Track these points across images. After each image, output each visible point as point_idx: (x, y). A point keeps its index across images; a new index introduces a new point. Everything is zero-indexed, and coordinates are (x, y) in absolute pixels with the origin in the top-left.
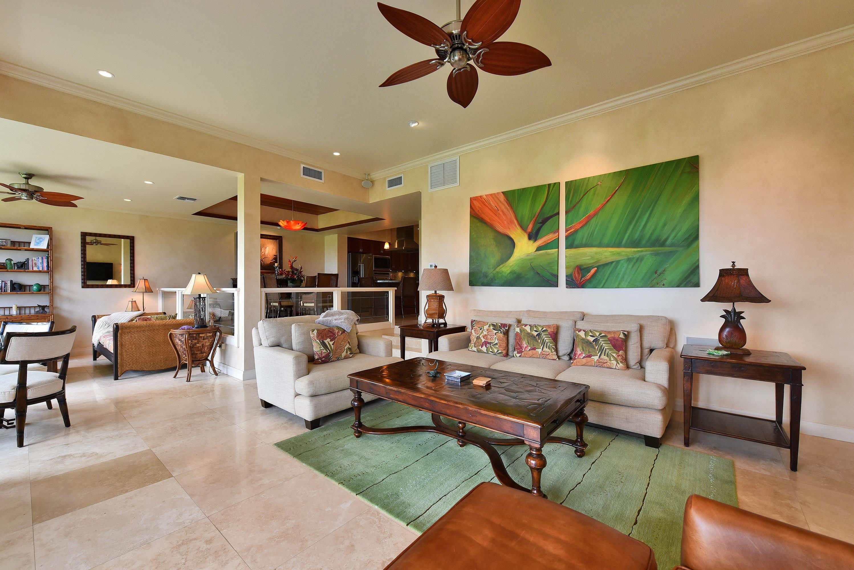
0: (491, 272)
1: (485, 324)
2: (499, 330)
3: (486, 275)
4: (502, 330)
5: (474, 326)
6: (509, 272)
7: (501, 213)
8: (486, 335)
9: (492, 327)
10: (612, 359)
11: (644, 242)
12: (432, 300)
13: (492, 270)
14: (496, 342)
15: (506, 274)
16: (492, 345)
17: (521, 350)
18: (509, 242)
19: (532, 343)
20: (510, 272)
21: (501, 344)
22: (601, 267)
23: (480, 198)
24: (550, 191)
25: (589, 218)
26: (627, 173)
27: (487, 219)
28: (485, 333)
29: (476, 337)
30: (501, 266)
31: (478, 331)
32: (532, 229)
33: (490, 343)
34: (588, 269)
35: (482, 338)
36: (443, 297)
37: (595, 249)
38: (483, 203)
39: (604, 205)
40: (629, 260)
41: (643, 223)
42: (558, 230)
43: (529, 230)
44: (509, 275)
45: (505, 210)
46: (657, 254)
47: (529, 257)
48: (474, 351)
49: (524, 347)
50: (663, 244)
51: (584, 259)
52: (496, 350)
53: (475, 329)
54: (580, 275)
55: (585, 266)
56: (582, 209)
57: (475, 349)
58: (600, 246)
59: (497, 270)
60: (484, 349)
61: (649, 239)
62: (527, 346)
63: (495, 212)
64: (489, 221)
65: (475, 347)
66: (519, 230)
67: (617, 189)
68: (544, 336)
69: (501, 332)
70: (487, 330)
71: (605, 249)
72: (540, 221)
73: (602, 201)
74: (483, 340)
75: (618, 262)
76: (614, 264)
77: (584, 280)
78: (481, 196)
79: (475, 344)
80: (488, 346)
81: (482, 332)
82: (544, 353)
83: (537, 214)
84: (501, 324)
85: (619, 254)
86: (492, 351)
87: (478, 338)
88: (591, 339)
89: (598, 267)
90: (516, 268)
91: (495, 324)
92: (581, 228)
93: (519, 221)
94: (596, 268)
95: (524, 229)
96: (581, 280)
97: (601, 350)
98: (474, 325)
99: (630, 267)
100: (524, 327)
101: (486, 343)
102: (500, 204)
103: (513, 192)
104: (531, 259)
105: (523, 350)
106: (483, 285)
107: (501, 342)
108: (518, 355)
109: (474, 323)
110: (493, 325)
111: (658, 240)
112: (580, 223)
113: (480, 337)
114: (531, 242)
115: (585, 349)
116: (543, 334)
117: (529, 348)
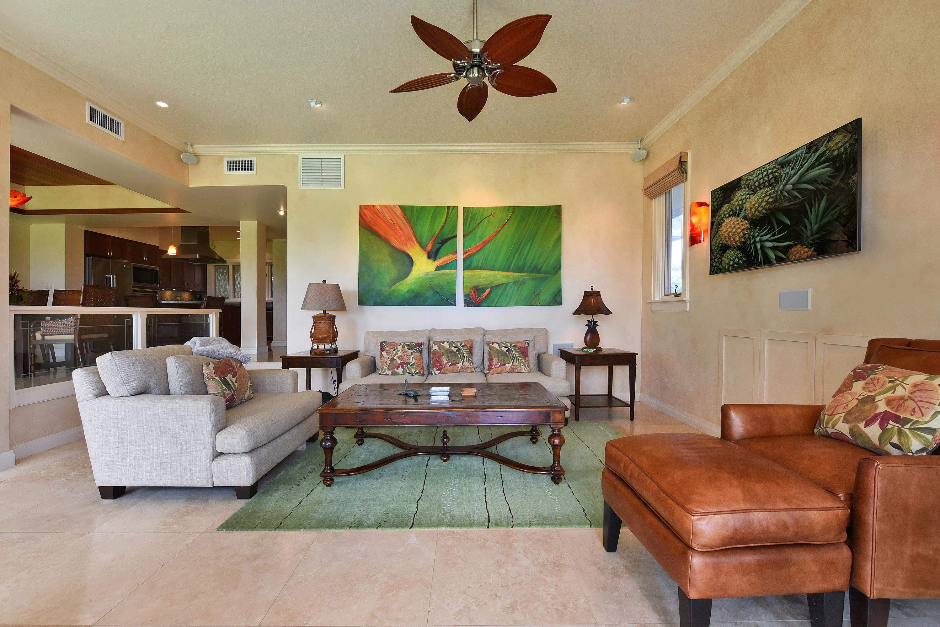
0: (386, 290)
1: (397, 344)
2: (415, 349)
3: (379, 294)
4: (418, 349)
5: (385, 348)
6: (406, 290)
7: (397, 227)
8: (401, 356)
9: (406, 348)
10: (522, 364)
11: (526, 268)
12: (322, 322)
13: (387, 288)
14: (414, 361)
15: (404, 293)
16: (409, 365)
17: (441, 366)
18: (407, 260)
19: (452, 358)
20: (408, 291)
21: (419, 364)
22: (495, 287)
23: (372, 207)
24: (450, 213)
25: (485, 243)
26: (514, 209)
27: (381, 232)
28: (400, 354)
29: (389, 359)
30: (398, 284)
31: (392, 352)
32: (431, 249)
33: (407, 364)
34: (483, 290)
35: (397, 360)
37: (489, 272)
38: (376, 213)
39: (496, 234)
40: (515, 283)
41: (526, 252)
42: (455, 253)
43: (429, 249)
44: (407, 294)
45: (402, 226)
46: (535, 279)
47: (429, 276)
48: (388, 375)
49: (445, 364)
50: (539, 272)
51: (480, 280)
52: (413, 371)
53: (387, 350)
54: (477, 294)
55: (481, 287)
56: (478, 235)
57: (389, 372)
58: (493, 269)
59: (394, 288)
60: (400, 371)
61: (530, 266)
62: (447, 362)
63: (391, 226)
64: (383, 234)
65: (389, 369)
66: (418, 248)
67: (506, 221)
68: (464, 351)
69: (417, 352)
70: (402, 350)
71: (497, 272)
72: (440, 241)
73: (495, 230)
74: (399, 361)
75: (507, 284)
76: (504, 285)
77: (480, 300)
78: (373, 206)
79: (389, 366)
80: (404, 367)
81: (397, 353)
82: (464, 367)
83: (436, 234)
84: (415, 343)
85: (508, 277)
86: (409, 372)
87: (392, 360)
88: (505, 349)
89: (491, 288)
90: (414, 287)
91: (409, 344)
92: (477, 251)
93: (418, 240)
94: (490, 289)
95: (423, 247)
96: (477, 299)
97: (514, 358)
98: (385, 347)
99: (516, 289)
100: (442, 344)
101: (402, 364)
102: (397, 218)
103: (411, 208)
104: (431, 278)
105: (444, 367)
106: (376, 304)
107: (418, 361)
108: (437, 372)
109: (385, 345)
110: (407, 345)
111: (535, 267)
112: (476, 247)
113: (395, 358)
114: (430, 261)
115: (500, 358)
116: (462, 349)
117: (450, 364)
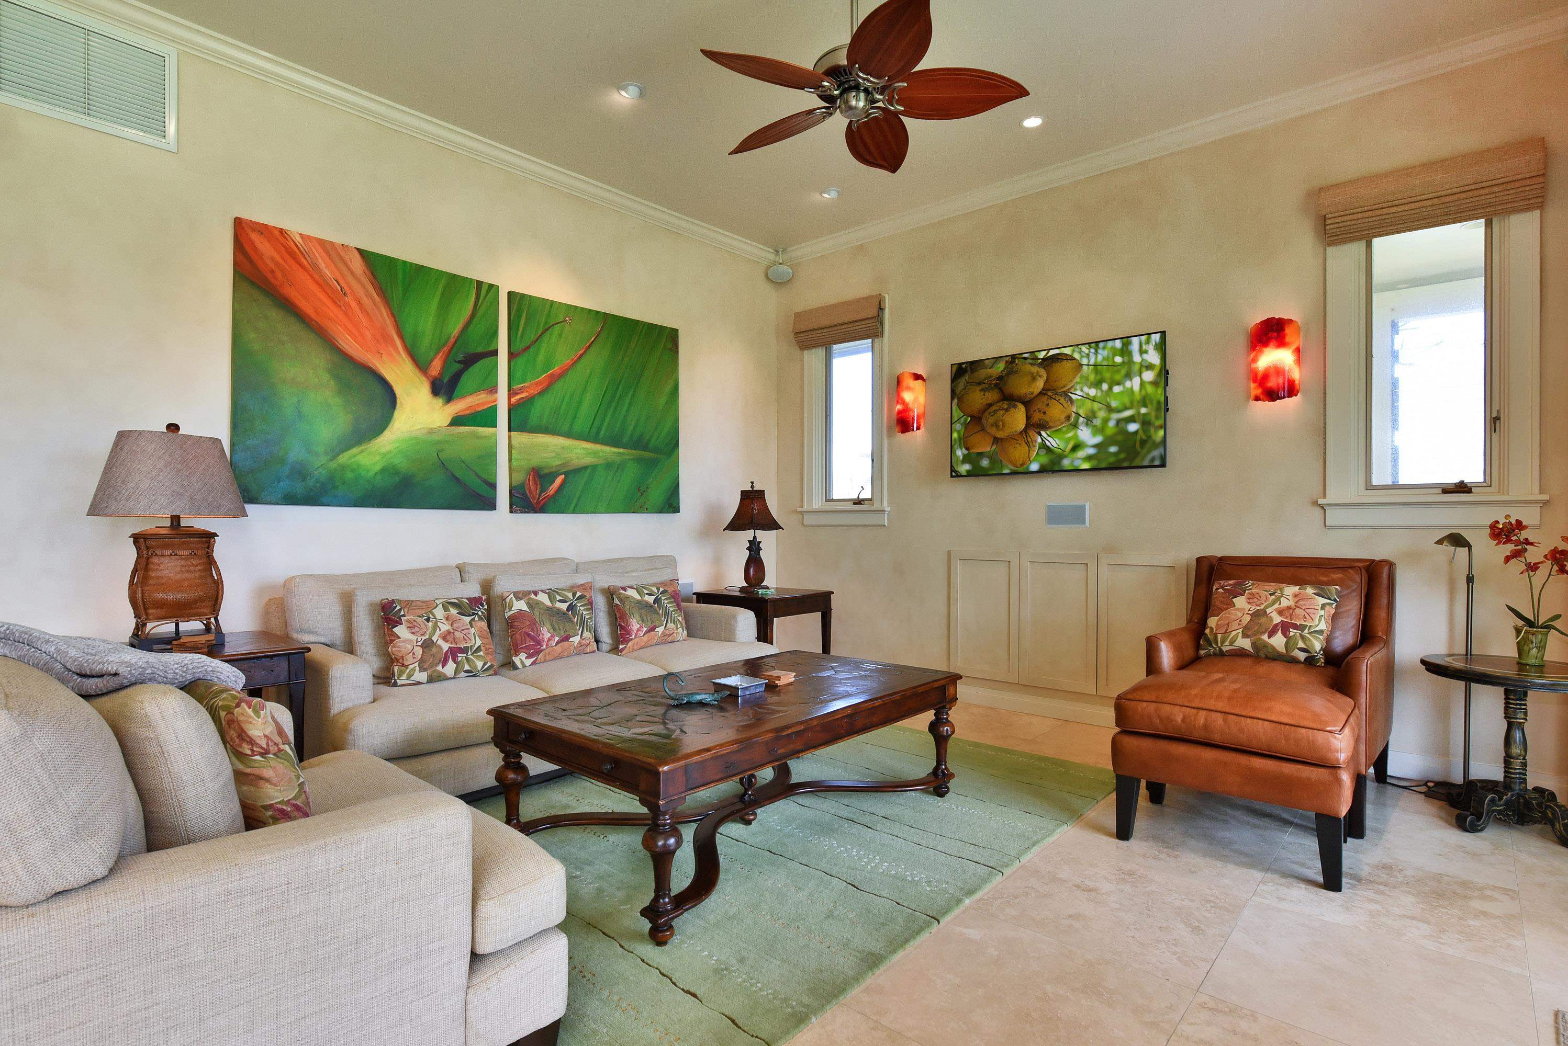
0: (320, 465)
1: (429, 606)
2: (474, 614)
3: (300, 472)
4: (480, 613)
5: (404, 616)
6: (378, 468)
7: (353, 304)
8: (449, 632)
9: (454, 611)
10: (679, 626)
11: (625, 440)
13: (323, 460)
14: (479, 642)
15: (371, 474)
16: (470, 653)
17: (539, 647)
18: (379, 389)
19: (559, 627)
20: (383, 470)
21: (487, 646)
22: (573, 473)
23: (277, 233)
24: (482, 298)
25: (553, 379)
26: (606, 319)
27: (305, 306)
28: (445, 627)
29: (420, 644)
30: (355, 450)
31: (423, 626)
32: (441, 374)
33: (464, 651)
34: (552, 476)
35: (441, 642)
36: (208, 538)
37: (561, 441)
38: (291, 254)
39: (575, 362)
40: (608, 465)
41: (626, 406)
42: (494, 390)
43: (434, 371)
44: (379, 477)
45: (366, 301)
46: (638, 460)
47: (435, 437)
48: (419, 683)
49: (546, 640)
50: (645, 448)
51: (545, 455)
52: (479, 664)
53: (408, 621)
54: (539, 486)
55: (546, 471)
56: (541, 358)
57: (422, 676)
58: (568, 435)
59: (343, 458)
60: (450, 669)
61: (632, 435)
62: (551, 636)
63: (337, 296)
64: (312, 314)
65: (422, 669)
66: (408, 366)
67: (592, 339)
68: (582, 608)
69: (480, 619)
70: (447, 619)
71: (577, 443)
72: (460, 357)
73: (573, 355)
74: (445, 646)
75: (594, 467)
76: (588, 471)
77: (545, 498)
78: (281, 231)
79: (421, 661)
80: (460, 659)
81: (435, 626)
82: (584, 642)
83: (452, 340)
84: (467, 599)
85: (595, 453)
86: (469, 669)
87: (428, 645)
88: (650, 599)
89: (567, 474)
90: (398, 461)
91: (456, 601)
92: (539, 393)
93: (408, 344)
94: (563, 476)
95: (421, 366)
96: (539, 497)
97: (667, 614)
98: (402, 613)
99: (610, 478)
100: (533, 596)
101: (453, 653)
102: (350, 279)
103: (391, 262)
104: (439, 442)
105: (545, 646)
106: (291, 500)
107: (486, 641)
108: (528, 662)
109: (398, 608)
110: (454, 605)
111: (640, 438)
112: (537, 384)
113: (434, 639)
114: (439, 402)
115: (645, 618)
116: (579, 605)
117: (557, 639)
